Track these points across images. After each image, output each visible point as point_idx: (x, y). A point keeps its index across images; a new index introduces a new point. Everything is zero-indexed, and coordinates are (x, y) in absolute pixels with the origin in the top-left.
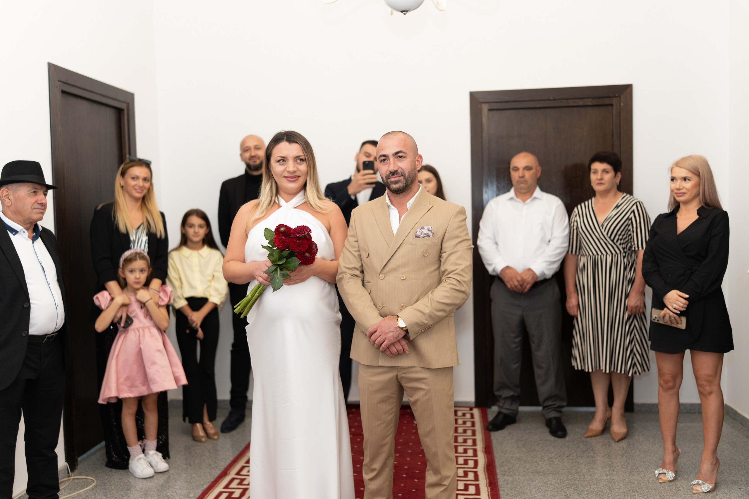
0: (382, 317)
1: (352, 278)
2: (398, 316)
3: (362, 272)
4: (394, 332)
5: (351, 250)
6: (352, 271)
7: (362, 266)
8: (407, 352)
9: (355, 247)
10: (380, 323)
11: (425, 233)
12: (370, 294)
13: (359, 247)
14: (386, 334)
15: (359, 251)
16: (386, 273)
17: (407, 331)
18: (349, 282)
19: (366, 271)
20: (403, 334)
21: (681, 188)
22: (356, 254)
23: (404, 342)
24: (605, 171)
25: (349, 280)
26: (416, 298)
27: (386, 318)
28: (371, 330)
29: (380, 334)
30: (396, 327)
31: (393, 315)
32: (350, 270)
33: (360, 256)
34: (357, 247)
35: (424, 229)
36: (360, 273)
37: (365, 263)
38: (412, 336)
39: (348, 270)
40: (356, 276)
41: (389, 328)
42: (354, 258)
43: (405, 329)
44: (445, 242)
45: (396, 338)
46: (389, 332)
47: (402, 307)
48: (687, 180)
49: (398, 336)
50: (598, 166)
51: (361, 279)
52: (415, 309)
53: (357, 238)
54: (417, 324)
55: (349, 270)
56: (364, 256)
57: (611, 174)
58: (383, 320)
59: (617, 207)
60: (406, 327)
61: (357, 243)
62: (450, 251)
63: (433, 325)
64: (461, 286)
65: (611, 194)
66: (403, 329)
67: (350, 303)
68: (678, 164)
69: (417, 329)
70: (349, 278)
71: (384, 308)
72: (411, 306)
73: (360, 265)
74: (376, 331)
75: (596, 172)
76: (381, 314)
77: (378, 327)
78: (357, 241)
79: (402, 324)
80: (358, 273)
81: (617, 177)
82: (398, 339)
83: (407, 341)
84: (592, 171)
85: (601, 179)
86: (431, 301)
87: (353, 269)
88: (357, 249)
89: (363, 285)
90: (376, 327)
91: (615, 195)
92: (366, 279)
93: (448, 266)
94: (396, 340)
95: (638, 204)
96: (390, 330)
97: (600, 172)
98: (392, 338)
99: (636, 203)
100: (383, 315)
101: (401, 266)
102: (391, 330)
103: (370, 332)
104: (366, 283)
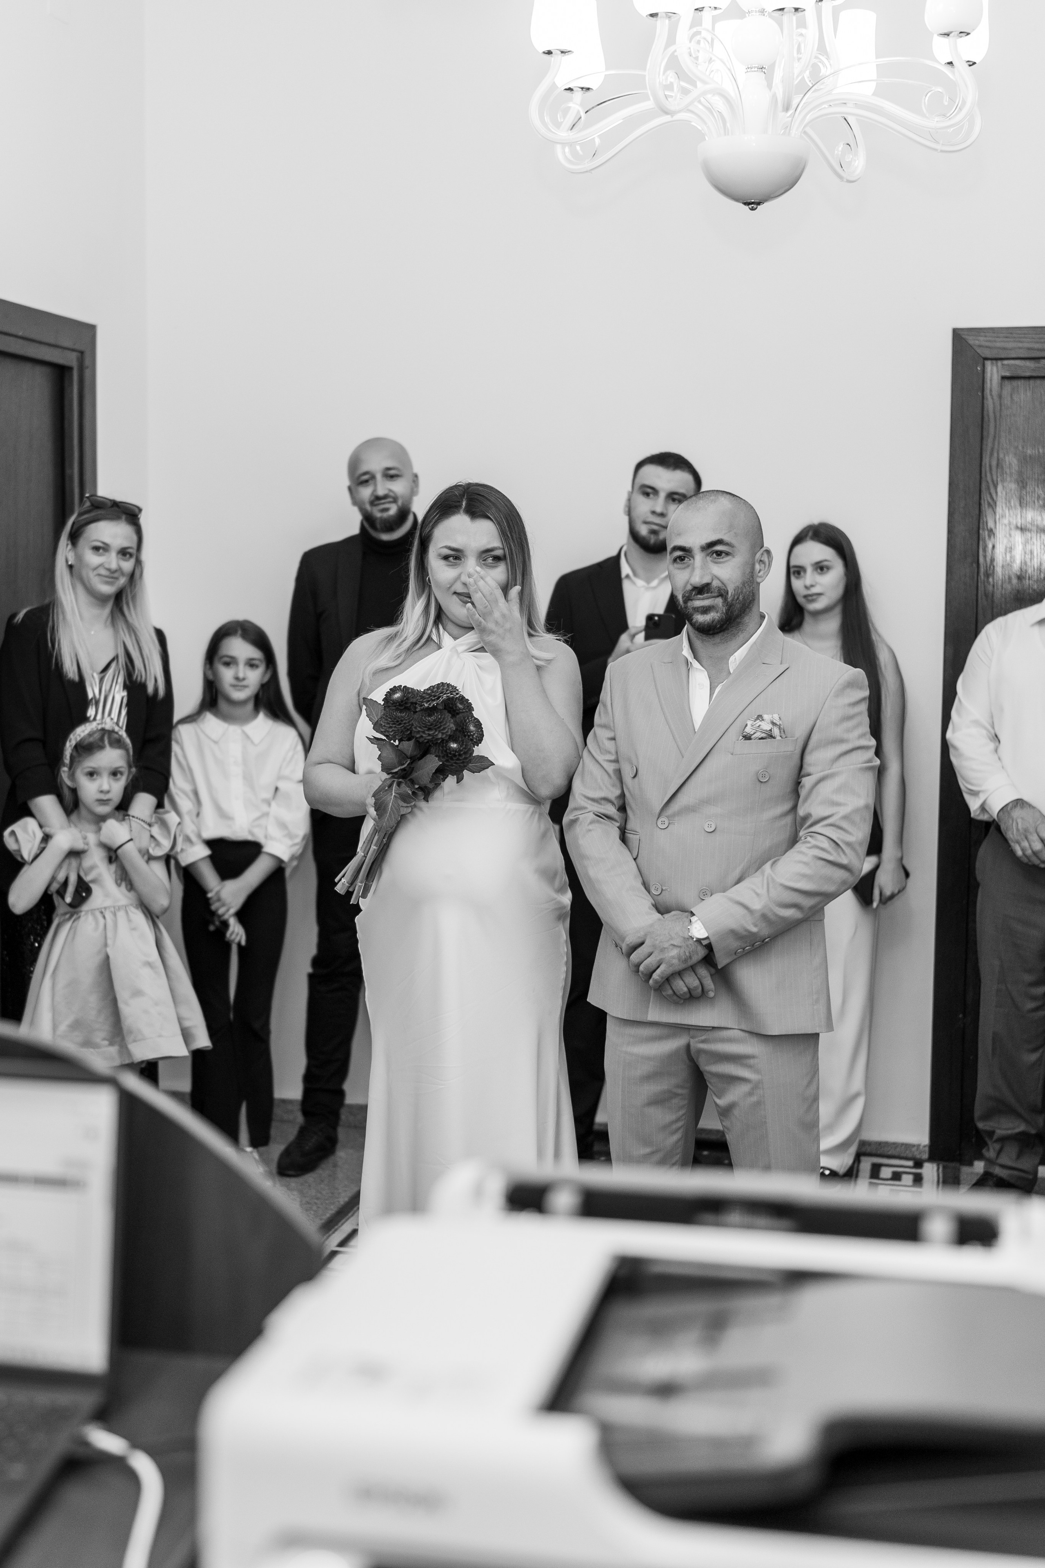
0: (659, 912)
1: (598, 822)
2: (693, 914)
3: (623, 809)
4: (680, 947)
5: (600, 758)
6: (600, 806)
7: (623, 796)
8: (711, 994)
9: (610, 753)
10: (652, 925)
11: (765, 728)
12: (638, 860)
13: (617, 753)
14: (663, 950)
15: (617, 761)
16: (674, 815)
17: (709, 947)
18: (590, 830)
19: (631, 808)
20: (701, 953)
22: (610, 768)
23: (703, 972)
25: (591, 827)
26: (736, 874)
27: (666, 916)
28: (631, 939)
29: (650, 950)
30: (686, 936)
31: (684, 910)
32: (596, 804)
33: (619, 773)
34: (613, 751)
35: (763, 720)
36: (618, 810)
37: (628, 789)
38: (722, 961)
39: (590, 802)
40: (609, 817)
41: (672, 938)
42: (606, 777)
43: (705, 943)
44: (812, 751)
45: (686, 961)
46: (671, 947)
47: (704, 894)
49: (690, 957)
51: (618, 824)
52: (731, 900)
53: (616, 731)
54: (733, 932)
55: (593, 803)
56: (627, 774)
58: (659, 920)
60: (707, 938)
61: (613, 742)
62: (821, 772)
63: (774, 937)
64: (838, 854)
66: (702, 942)
67: (590, 879)
69: (735, 944)
70: (592, 822)
71: (663, 892)
72: (724, 892)
73: (618, 792)
74: (642, 943)
76: (659, 906)
77: (646, 935)
78: (614, 739)
79: (698, 931)
80: (612, 810)
82: (690, 963)
83: (713, 971)
86: (768, 884)
87: (603, 802)
88: (613, 758)
89: (623, 839)
90: (642, 933)
92: (630, 825)
93: (812, 807)
94: (683, 966)
96: (672, 942)
98: (675, 961)
100: (662, 909)
101: (707, 801)
102: (676, 944)
103: (628, 945)
104: (629, 836)
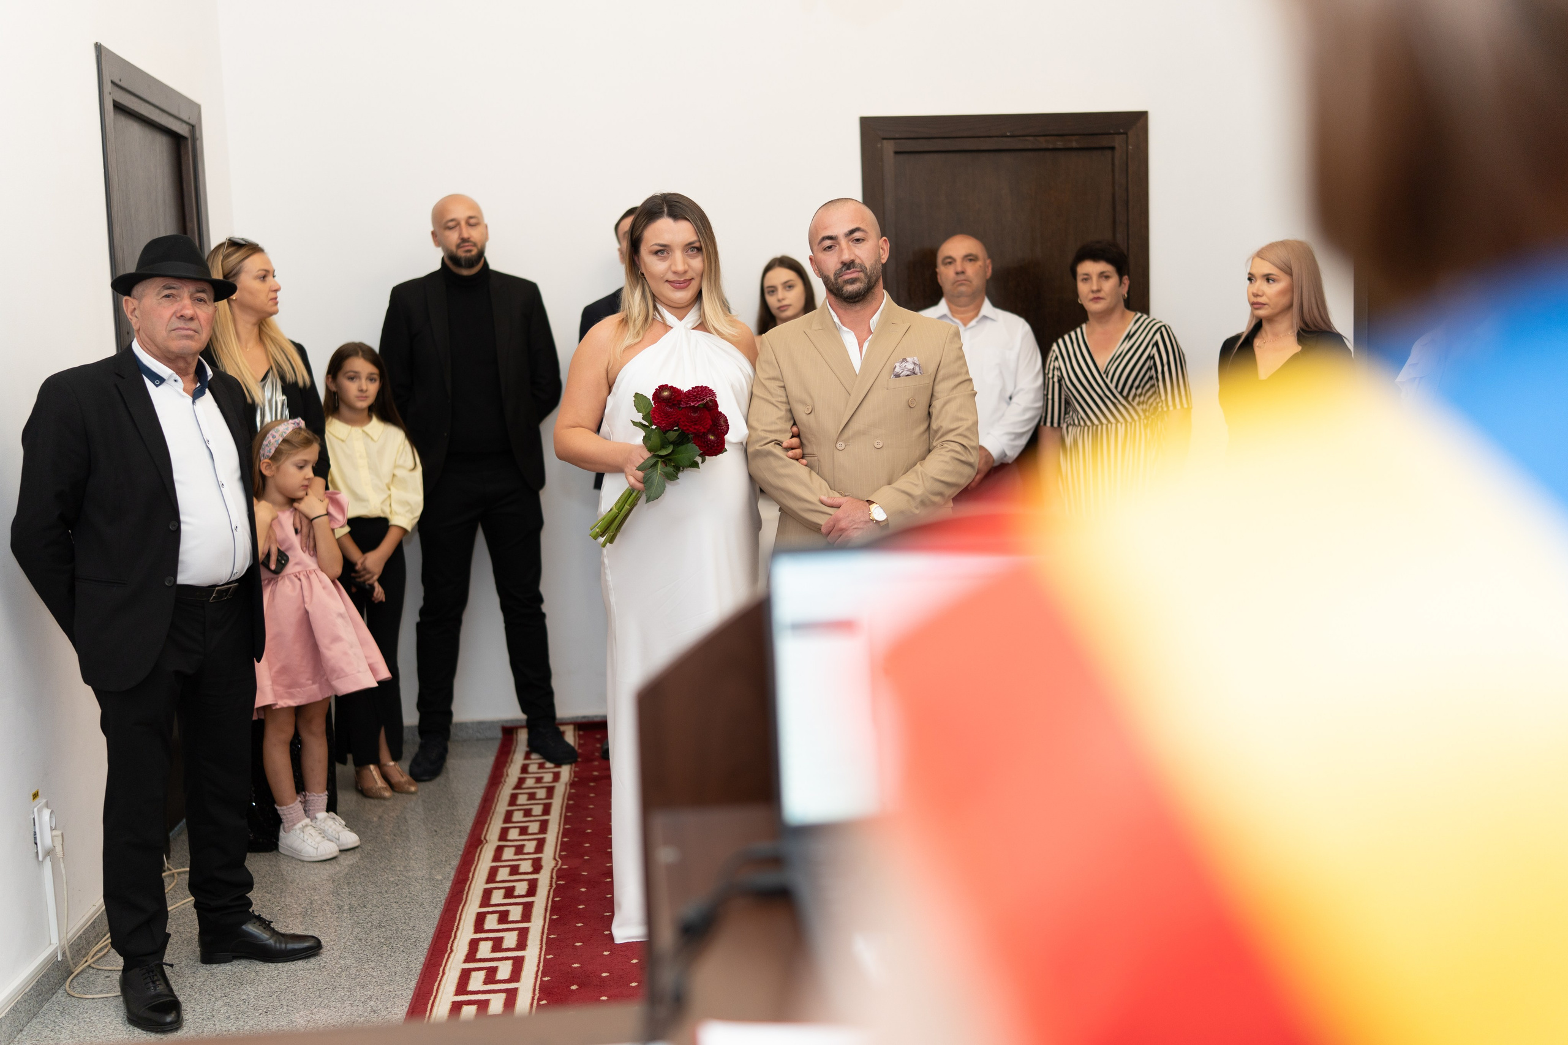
2: (871, 502)
4: (863, 529)
9: (781, 397)
11: (909, 368)
15: (787, 403)
16: (849, 439)
19: (806, 437)
21: (1260, 293)
24: (1103, 276)
33: (790, 412)
34: (784, 396)
35: (907, 362)
37: (802, 423)
43: (883, 524)
44: (939, 383)
48: (1271, 281)
50: (1089, 268)
52: (898, 489)
53: (783, 382)
54: (903, 514)
56: (801, 412)
57: (1114, 280)
59: (1129, 337)
60: (885, 520)
62: (945, 397)
65: (1116, 316)
66: (881, 523)
68: (1260, 254)
75: (1087, 278)
79: (878, 515)
81: (1123, 285)
84: (1079, 278)
85: (1099, 291)
88: (784, 401)
91: (1123, 315)
92: (807, 450)
93: (944, 422)
95: (1163, 329)
97: (1095, 278)
99: (1160, 328)
101: (873, 426)
